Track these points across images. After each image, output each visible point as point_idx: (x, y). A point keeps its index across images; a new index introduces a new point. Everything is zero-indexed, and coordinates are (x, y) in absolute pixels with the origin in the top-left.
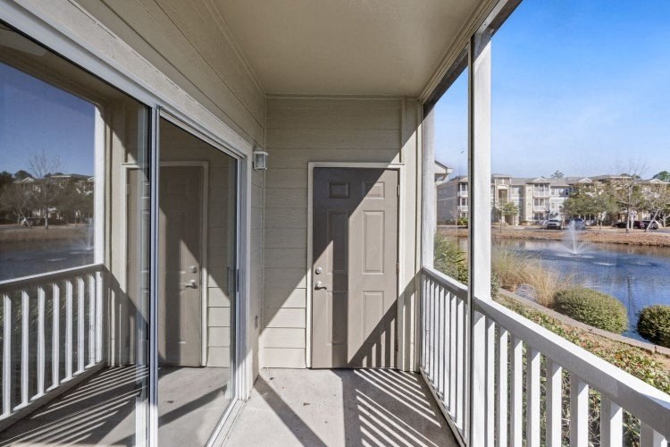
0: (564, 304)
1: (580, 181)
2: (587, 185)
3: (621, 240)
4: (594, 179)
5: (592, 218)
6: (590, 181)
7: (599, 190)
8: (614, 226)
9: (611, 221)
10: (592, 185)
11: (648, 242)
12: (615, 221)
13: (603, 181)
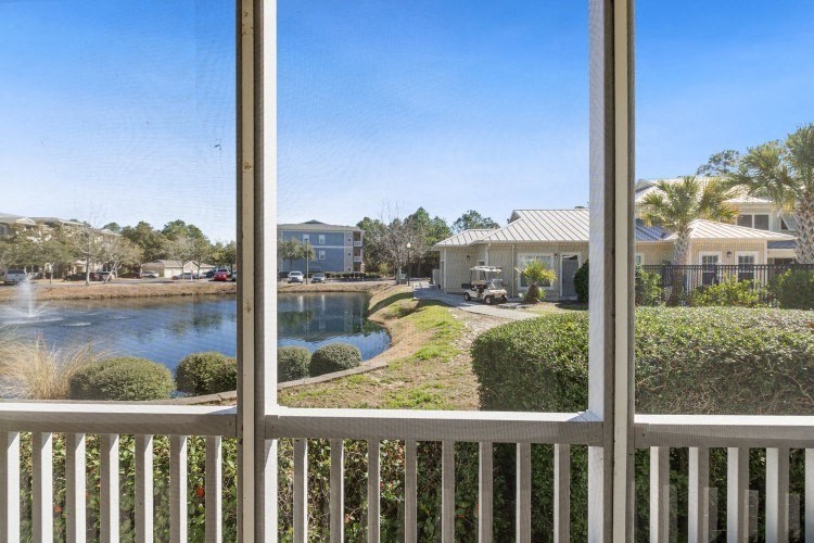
0: (104, 385)
1: (18, 221)
2: (28, 227)
3: (81, 295)
4: (39, 221)
5: (36, 269)
6: (33, 223)
7: (45, 235)
8: (65, 279)
9: (60, 272)
10: (34, 227)
11: (109, 295)
12: (66, 273)
13: (51, 224)
